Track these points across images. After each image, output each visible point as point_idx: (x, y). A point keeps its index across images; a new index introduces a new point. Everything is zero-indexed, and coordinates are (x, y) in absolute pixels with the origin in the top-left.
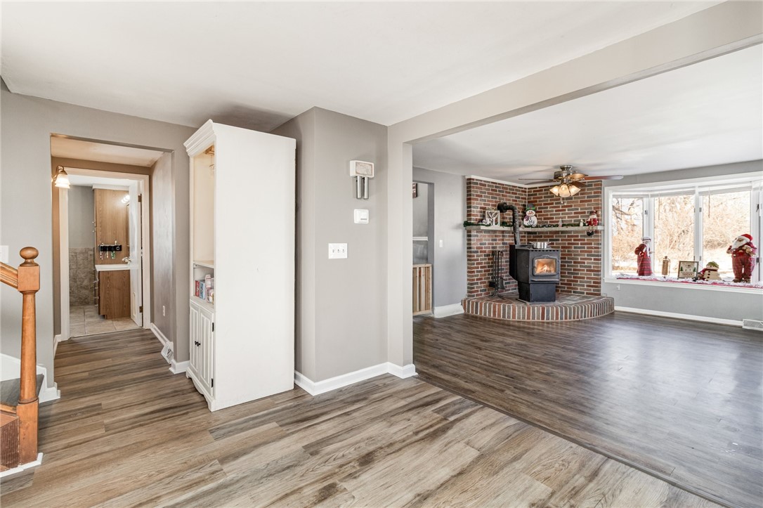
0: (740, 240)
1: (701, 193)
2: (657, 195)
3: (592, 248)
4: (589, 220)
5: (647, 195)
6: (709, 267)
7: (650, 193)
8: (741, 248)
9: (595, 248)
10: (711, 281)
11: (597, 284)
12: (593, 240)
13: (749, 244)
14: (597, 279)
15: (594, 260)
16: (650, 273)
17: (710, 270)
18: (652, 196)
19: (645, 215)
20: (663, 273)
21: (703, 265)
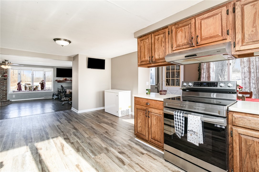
0: (42, 81)
1: (33, 71)
2: (23, 70)
3: (4, 84)
4: (4, 75)
5: (20, 69)
6: (36, 87)
7: (21, 69)
8: (43, 83)
9: (6, 84)
10: (37, 90)
11: (6, 94)
12: (5, 81)
13: (44, 82)
14: (6, 93)
15: (5, 87)
16: (21, 90)
17: (36, 88)
18: (21, 70)
19: (19, 75)
20: (25, 90)
21: (35, 87)
